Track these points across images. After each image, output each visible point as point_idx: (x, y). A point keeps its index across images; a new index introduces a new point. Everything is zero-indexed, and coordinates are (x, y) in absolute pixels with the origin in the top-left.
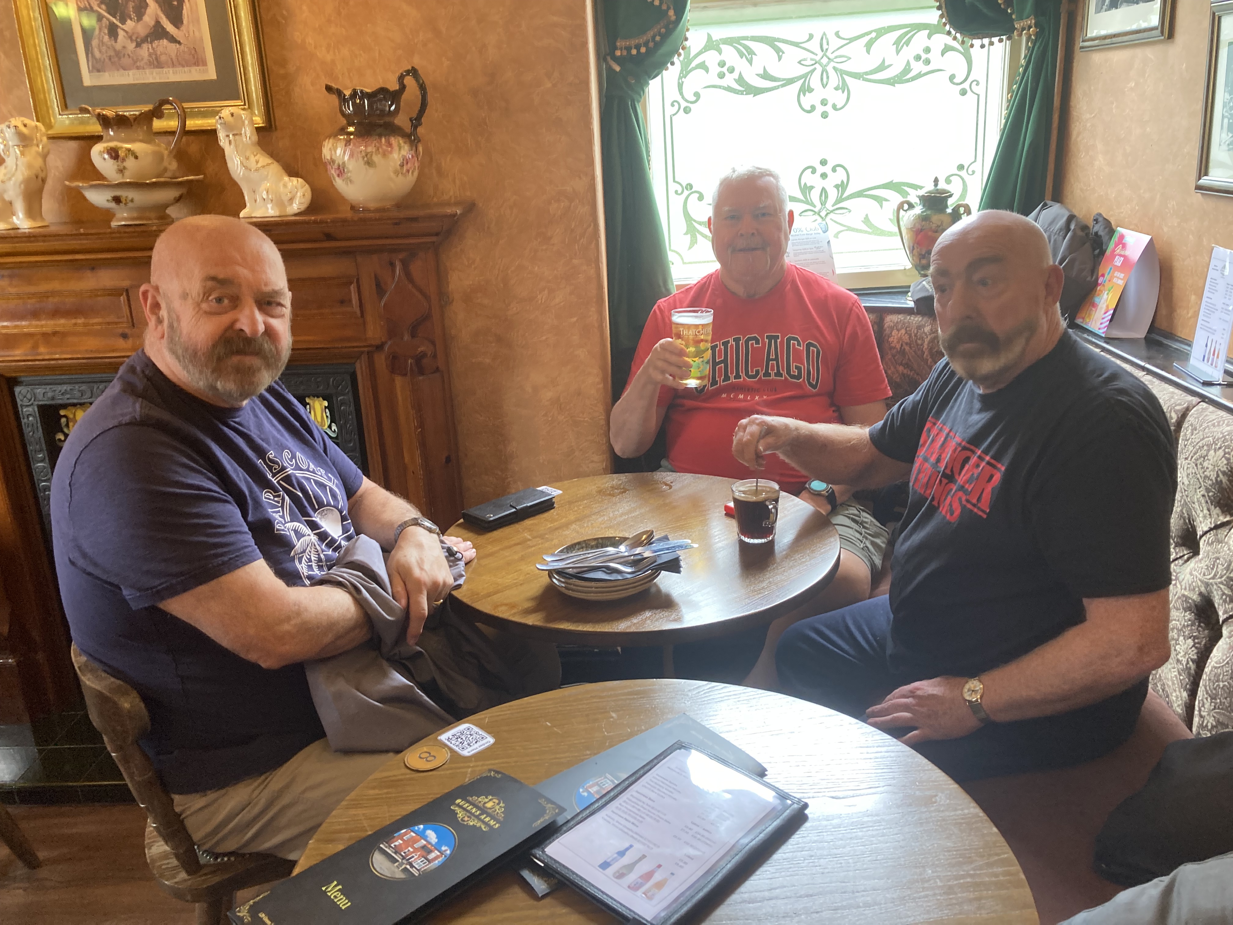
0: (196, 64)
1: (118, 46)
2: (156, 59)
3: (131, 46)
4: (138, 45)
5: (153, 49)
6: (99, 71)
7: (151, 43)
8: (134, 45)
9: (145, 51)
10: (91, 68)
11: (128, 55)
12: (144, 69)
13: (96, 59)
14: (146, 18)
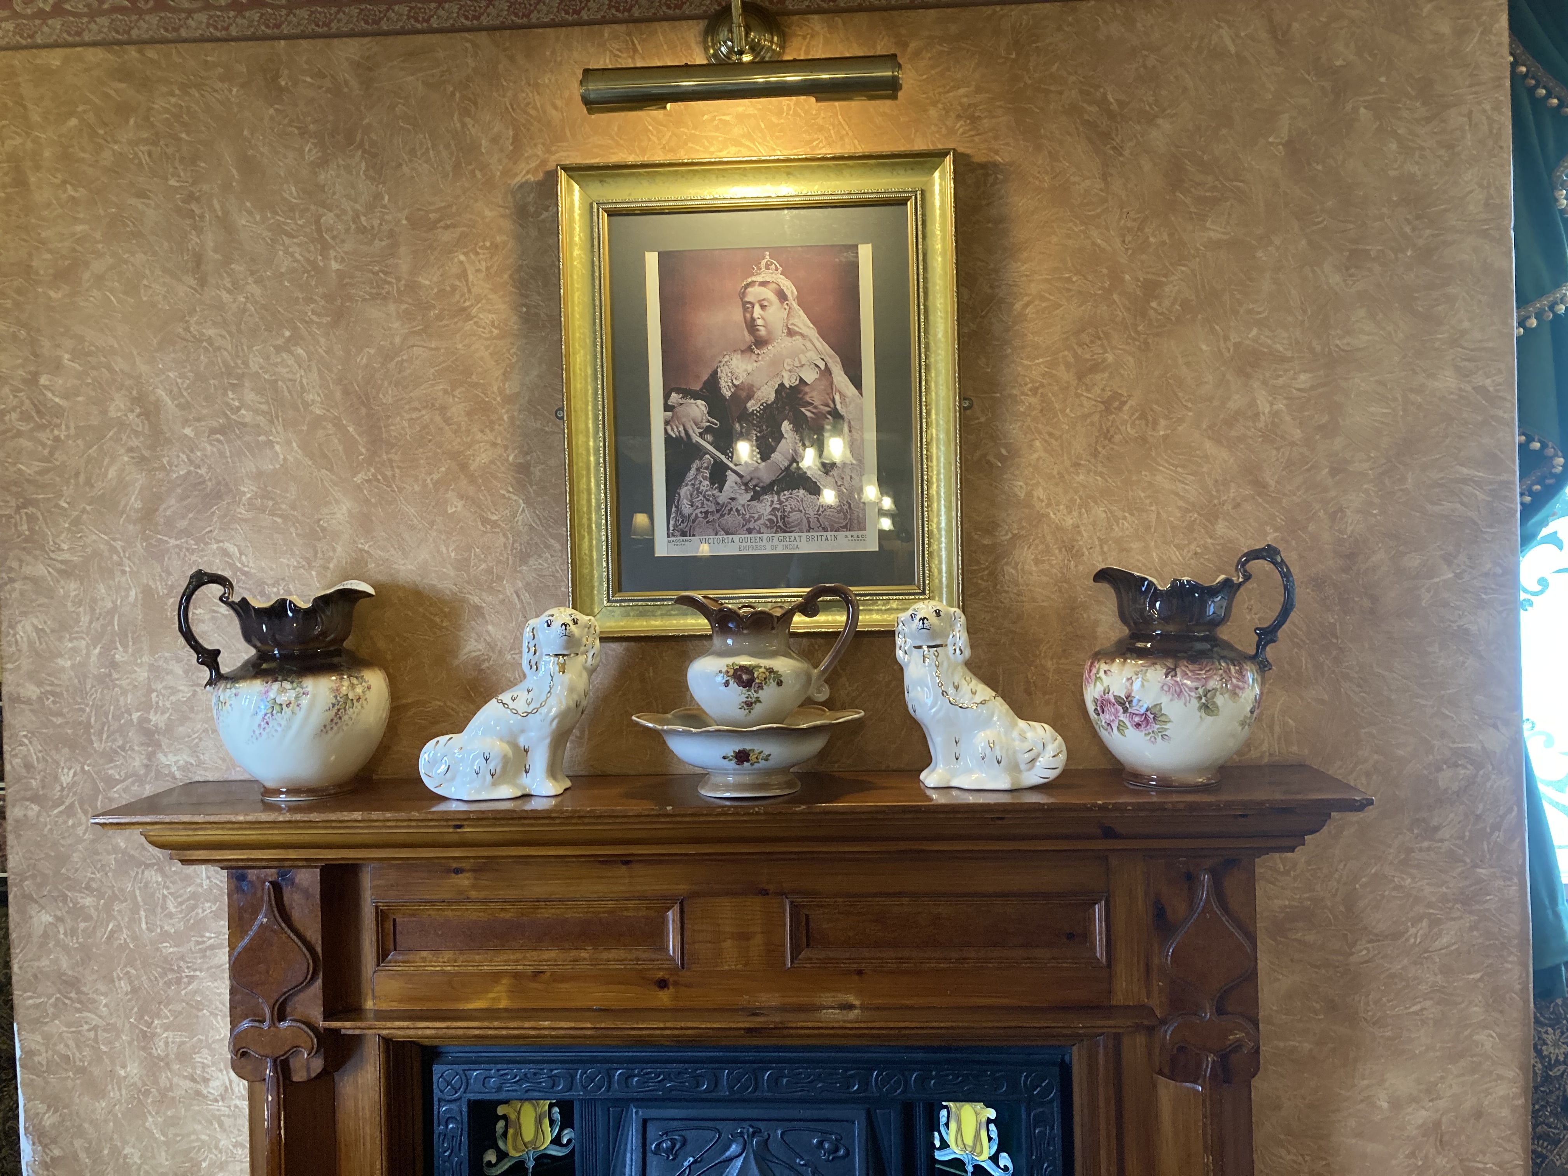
0: (848, 527)
1: (723, 498)
2: (783, 518)
3: (744, 498)
4: (756, 497)
5: (781, 503)
6: (684, 534)
7: (778, 493)
8: (749, 496)
9: (765, 507)
10: (671, 528)
11: (737, 510)
12: (759, 532)
13: (683, 516)
14: (776, 456)
